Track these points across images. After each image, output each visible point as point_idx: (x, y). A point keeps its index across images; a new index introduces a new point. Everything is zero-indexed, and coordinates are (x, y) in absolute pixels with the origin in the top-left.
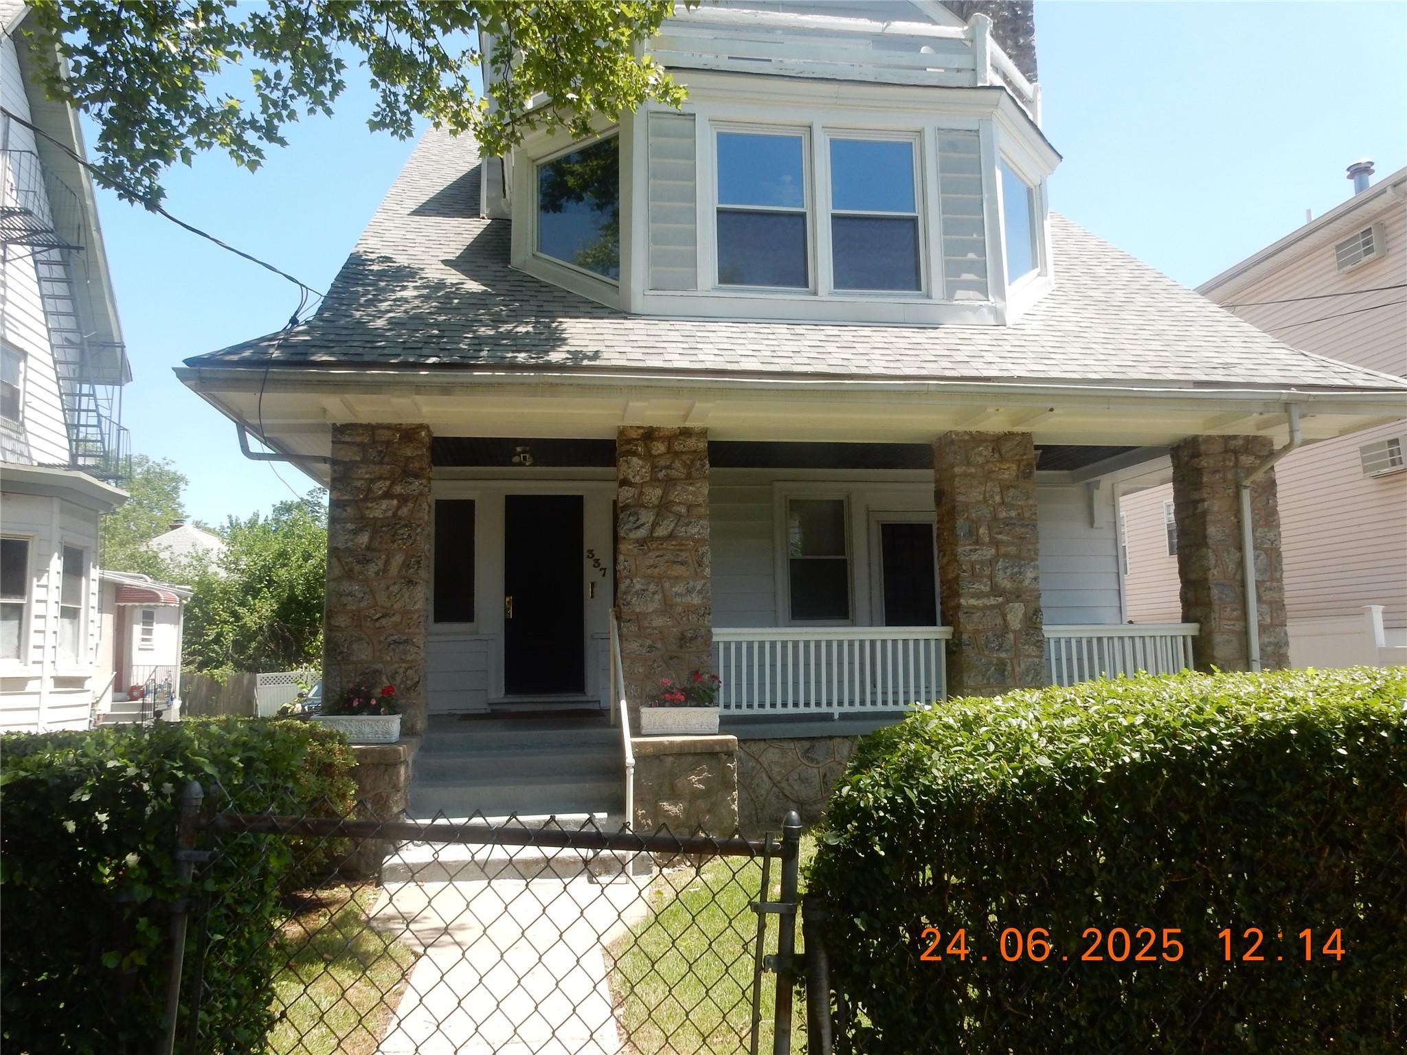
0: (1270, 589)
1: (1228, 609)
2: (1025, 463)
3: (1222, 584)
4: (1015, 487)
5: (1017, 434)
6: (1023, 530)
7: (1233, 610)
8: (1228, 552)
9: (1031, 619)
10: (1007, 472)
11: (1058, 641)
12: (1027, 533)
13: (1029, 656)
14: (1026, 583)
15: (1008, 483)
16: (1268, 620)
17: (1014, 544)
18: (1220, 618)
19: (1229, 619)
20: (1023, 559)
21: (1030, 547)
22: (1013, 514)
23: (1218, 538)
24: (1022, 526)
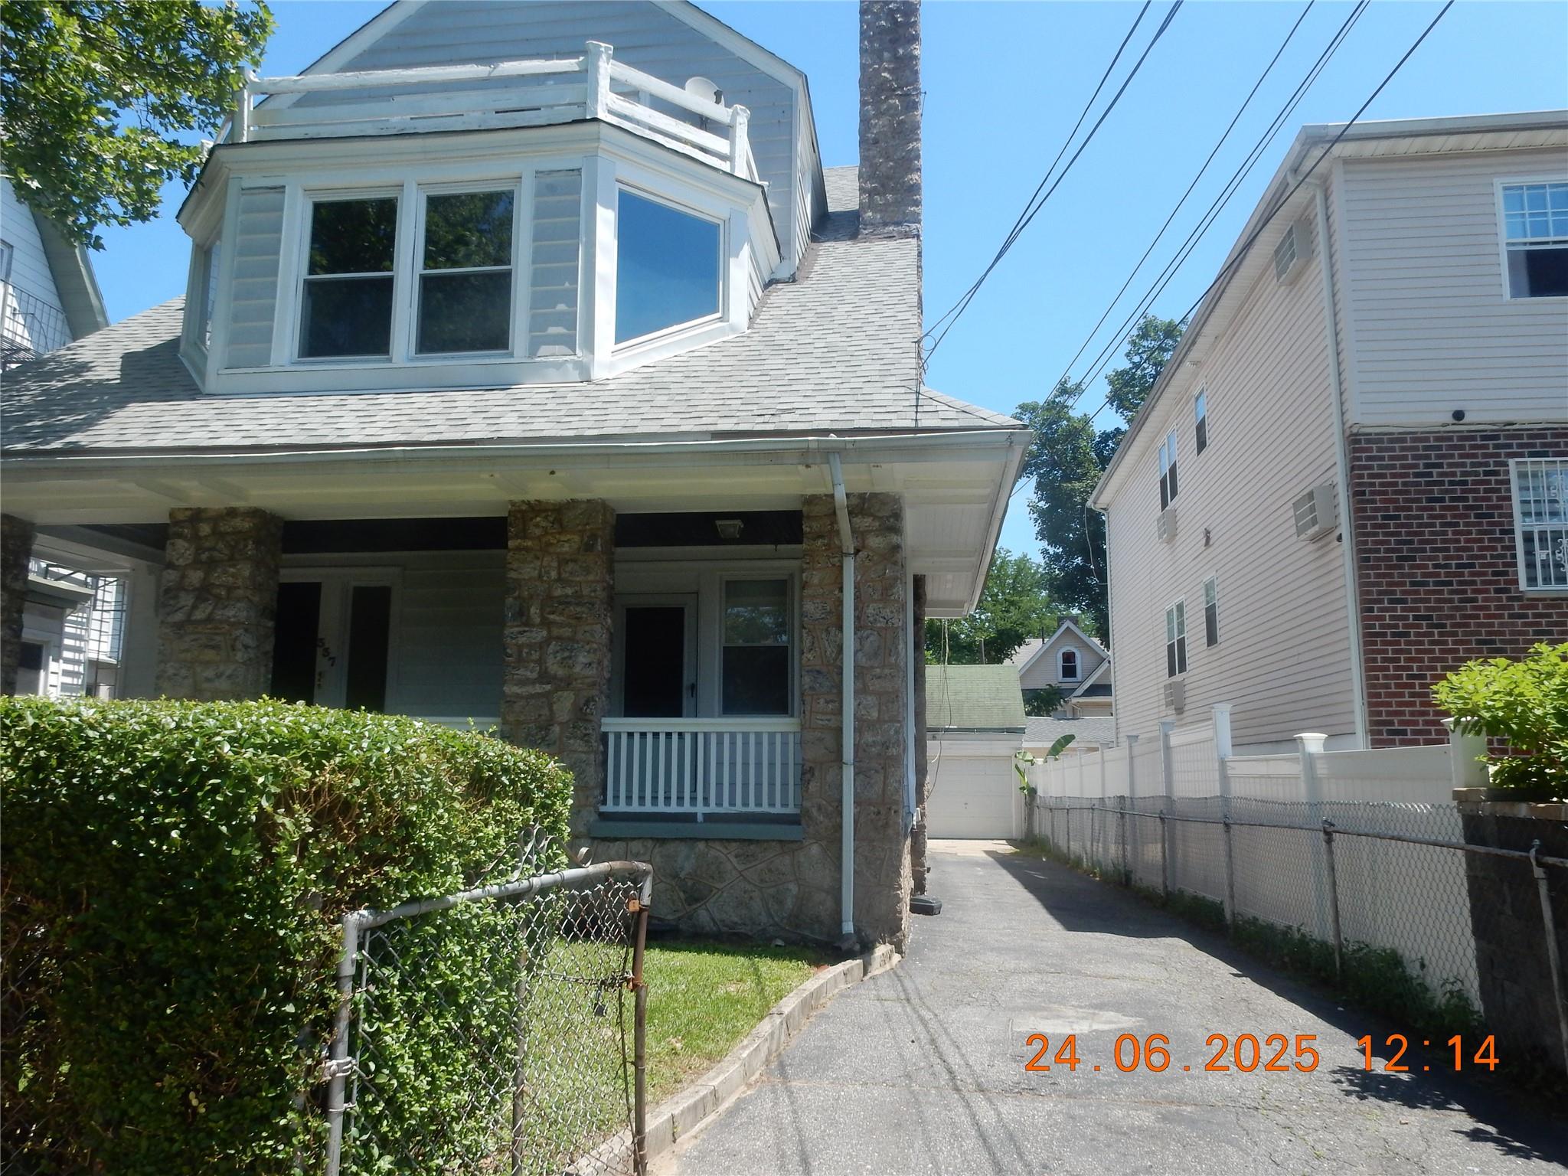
0: (879, 677)
1: (822, 701)
2: (588, 534)
3: (819, 672)
4: (575, 561)
5: (582, 502)
6: (578, 609)
7: (827, 702)
8: (827, 631)
9: (581, 709)
10: (566, 545)
11: (618, 736)
12: (583, 612)
13: (575, 751)
14: (577, 669)
15: (568, 557)
16: (875, 714)
17: (569, 625)
18: (811, 712)
19: (823, 713)
20: (578, 642)
21: (587, 628)
22: (569, 591)
23: (817, 616)
24: (578, 604)
